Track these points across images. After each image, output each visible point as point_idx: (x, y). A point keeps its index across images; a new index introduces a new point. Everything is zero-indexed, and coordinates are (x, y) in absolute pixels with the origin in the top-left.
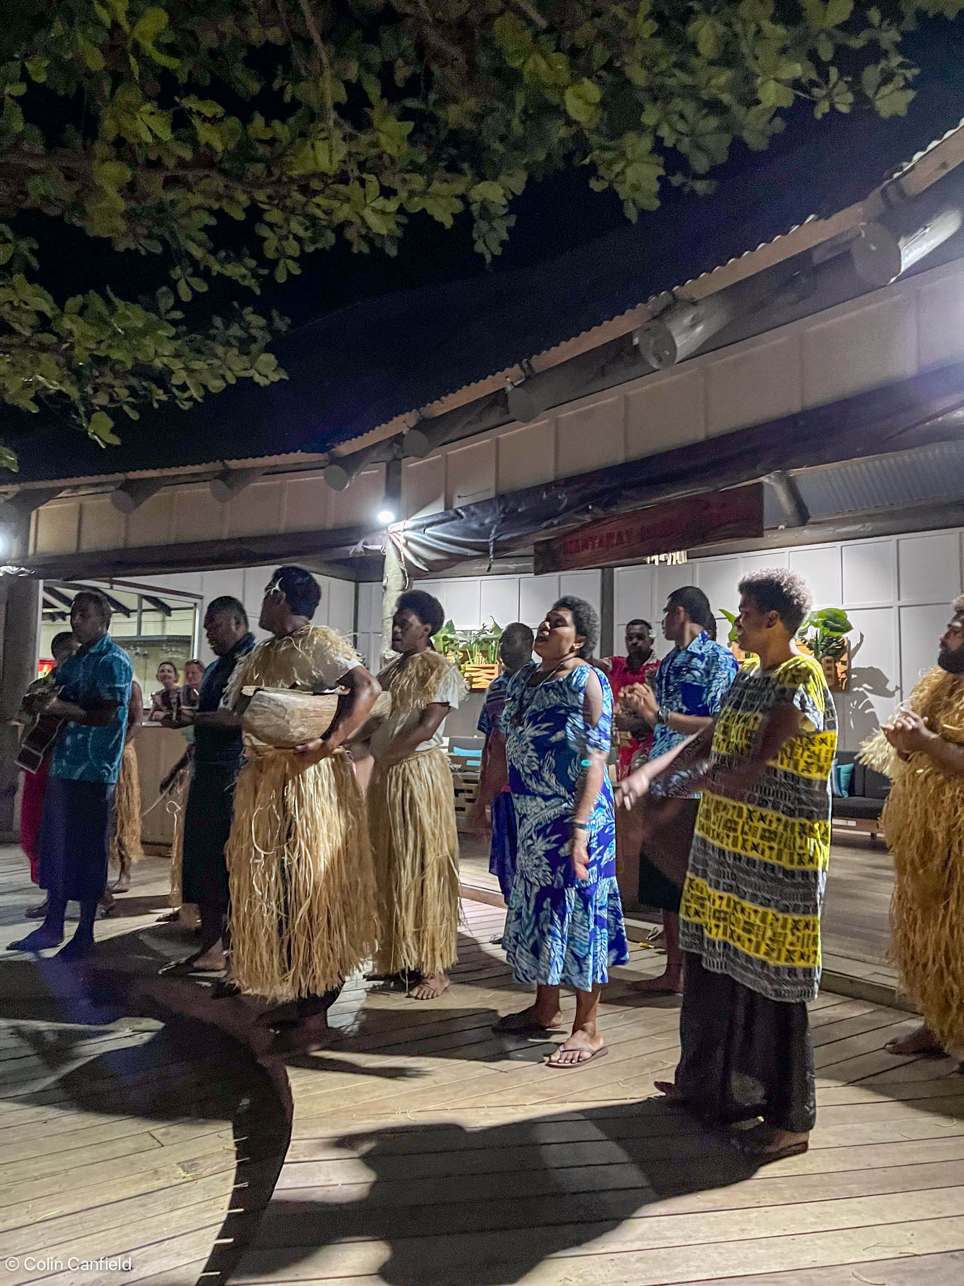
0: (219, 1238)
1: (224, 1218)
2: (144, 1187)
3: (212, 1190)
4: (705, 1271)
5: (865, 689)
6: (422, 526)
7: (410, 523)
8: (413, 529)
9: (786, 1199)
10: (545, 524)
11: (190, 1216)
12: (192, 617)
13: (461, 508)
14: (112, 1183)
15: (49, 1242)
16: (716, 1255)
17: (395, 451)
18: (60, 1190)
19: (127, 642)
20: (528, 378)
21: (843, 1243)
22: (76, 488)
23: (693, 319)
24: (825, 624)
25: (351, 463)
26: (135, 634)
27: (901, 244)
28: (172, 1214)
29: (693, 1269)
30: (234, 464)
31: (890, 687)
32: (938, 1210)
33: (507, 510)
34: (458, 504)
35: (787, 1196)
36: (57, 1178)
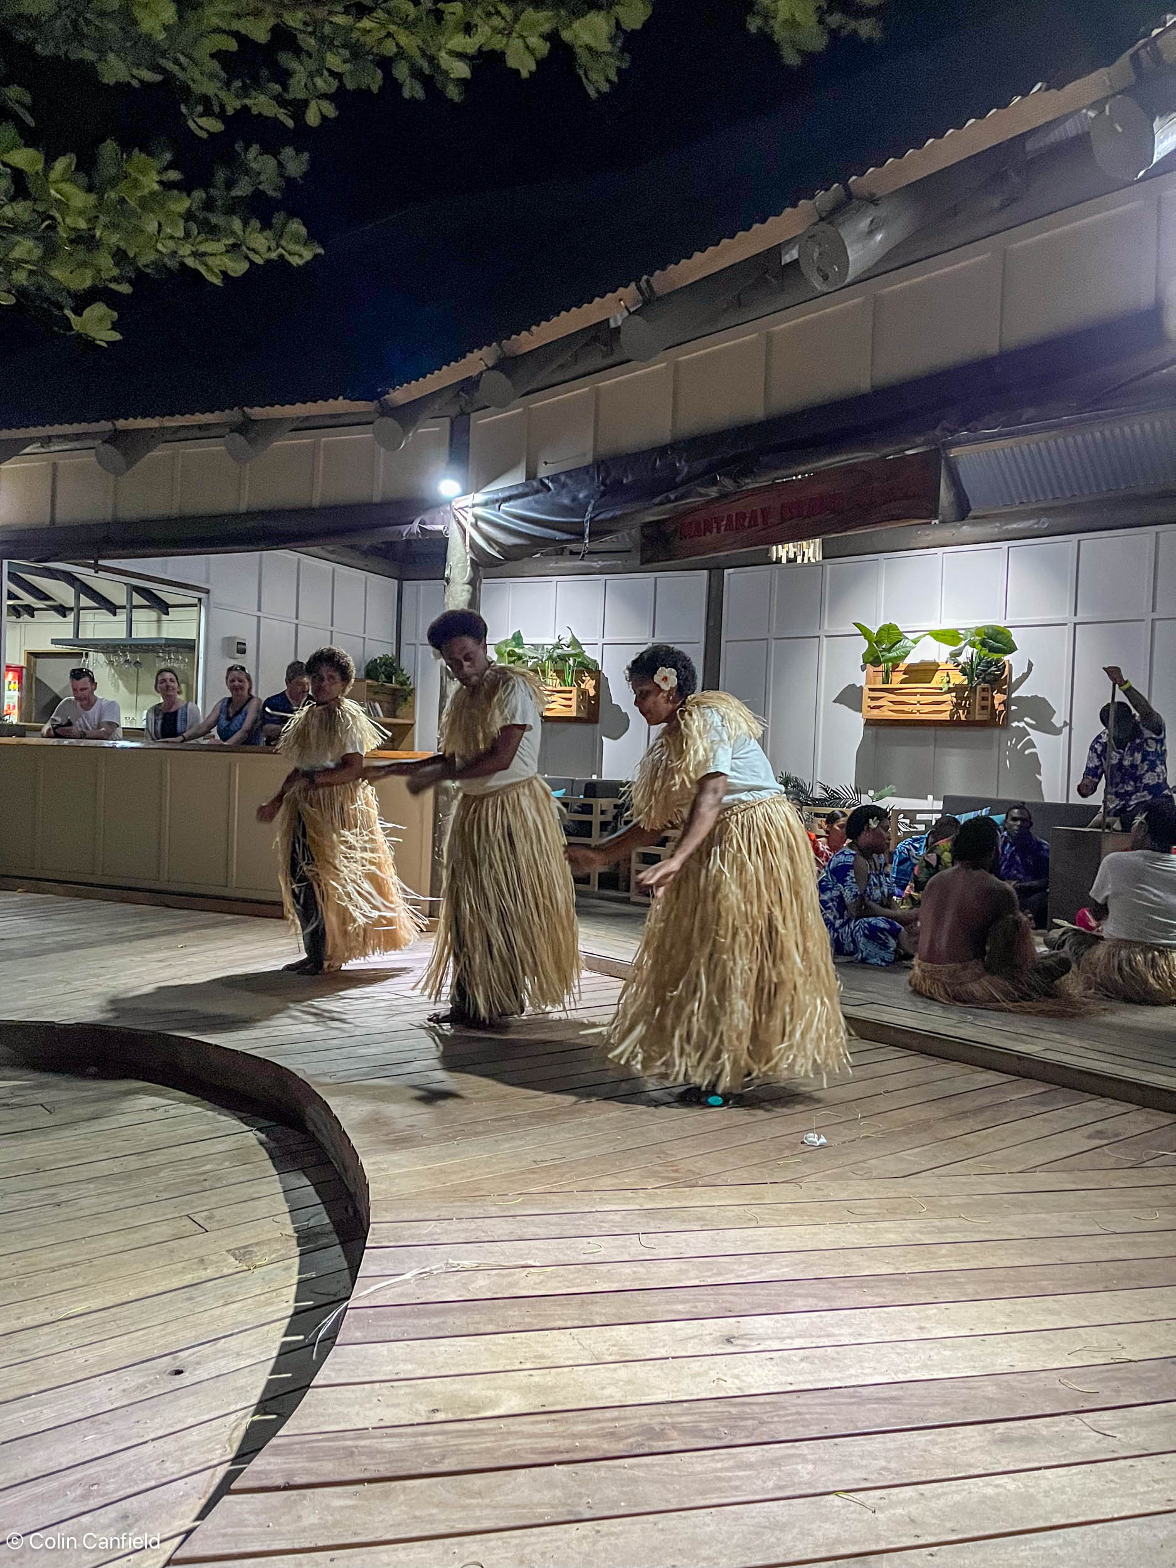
0: (285, 1335)
1: (291, 1312)
2: (188, 1279)
3: (272, 1280)
4: (882, 1374)
5: (1026, 723)
6: (497, 501)
7: (480, 497)
8: (485, 504)
9: (968, 1295)
10: (658, 500)
11: (250, 1311)
12: (196, 617)
13: (548, 478)
14: (149, 1273)
15: (76, 1343)
16: (894, 1356)
17: (463, 403)
18: (85, 1283)
19: (114, 647)
20: (647, 302)
21: (1044, 1346)
22: (47, 440)
23: (872, 221)
24: (983, 644)
25: (407, 415)
26: (123, 635)
27: (1157, 123)
28: (225, 1309)
29: (867, 1371)
30: (256, 412)
31: (1057, 721)
32: (1150, 1312)
33: (608, 482)
34: (543, 472)
35: (970, 1291)
36: (78, 1269)
